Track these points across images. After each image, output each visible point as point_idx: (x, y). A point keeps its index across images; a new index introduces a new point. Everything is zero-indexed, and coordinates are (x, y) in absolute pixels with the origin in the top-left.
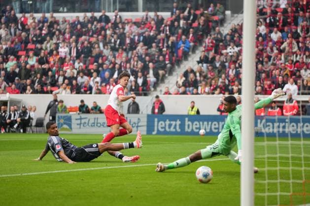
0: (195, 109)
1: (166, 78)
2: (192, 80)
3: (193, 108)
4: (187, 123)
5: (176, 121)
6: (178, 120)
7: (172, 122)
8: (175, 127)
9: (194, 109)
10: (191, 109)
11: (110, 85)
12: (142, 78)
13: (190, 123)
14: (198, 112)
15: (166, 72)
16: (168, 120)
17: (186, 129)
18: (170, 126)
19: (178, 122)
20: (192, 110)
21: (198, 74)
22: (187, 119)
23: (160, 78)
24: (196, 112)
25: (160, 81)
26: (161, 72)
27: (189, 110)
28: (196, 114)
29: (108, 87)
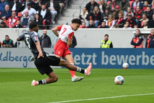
0: (109, 42)
1: (65, 10)
2: (96, 13)
3: (106, 41)
4: (103, 56)
5: (92, 55)
6: (94, 54)
7: (88, 56)
8: (91, 61)
9: (107, 43)
10: (104, 42)
11: (12, 19)
12: (46, 10)
13: (107, 57)
14: (111, 45)
15: (65, 4)
16: (83, 54)
17: (103, 63)
18: (86, 59)
19: (94, 56)
20: (105, 44)
21: (101, 7)
22: (103, 53)
23: (60, 10)
24: (109, 46)
25: (60, 14)
26: (61, 4)
27: (102, 43)
28: (109, 47)
29: (10, 20)
